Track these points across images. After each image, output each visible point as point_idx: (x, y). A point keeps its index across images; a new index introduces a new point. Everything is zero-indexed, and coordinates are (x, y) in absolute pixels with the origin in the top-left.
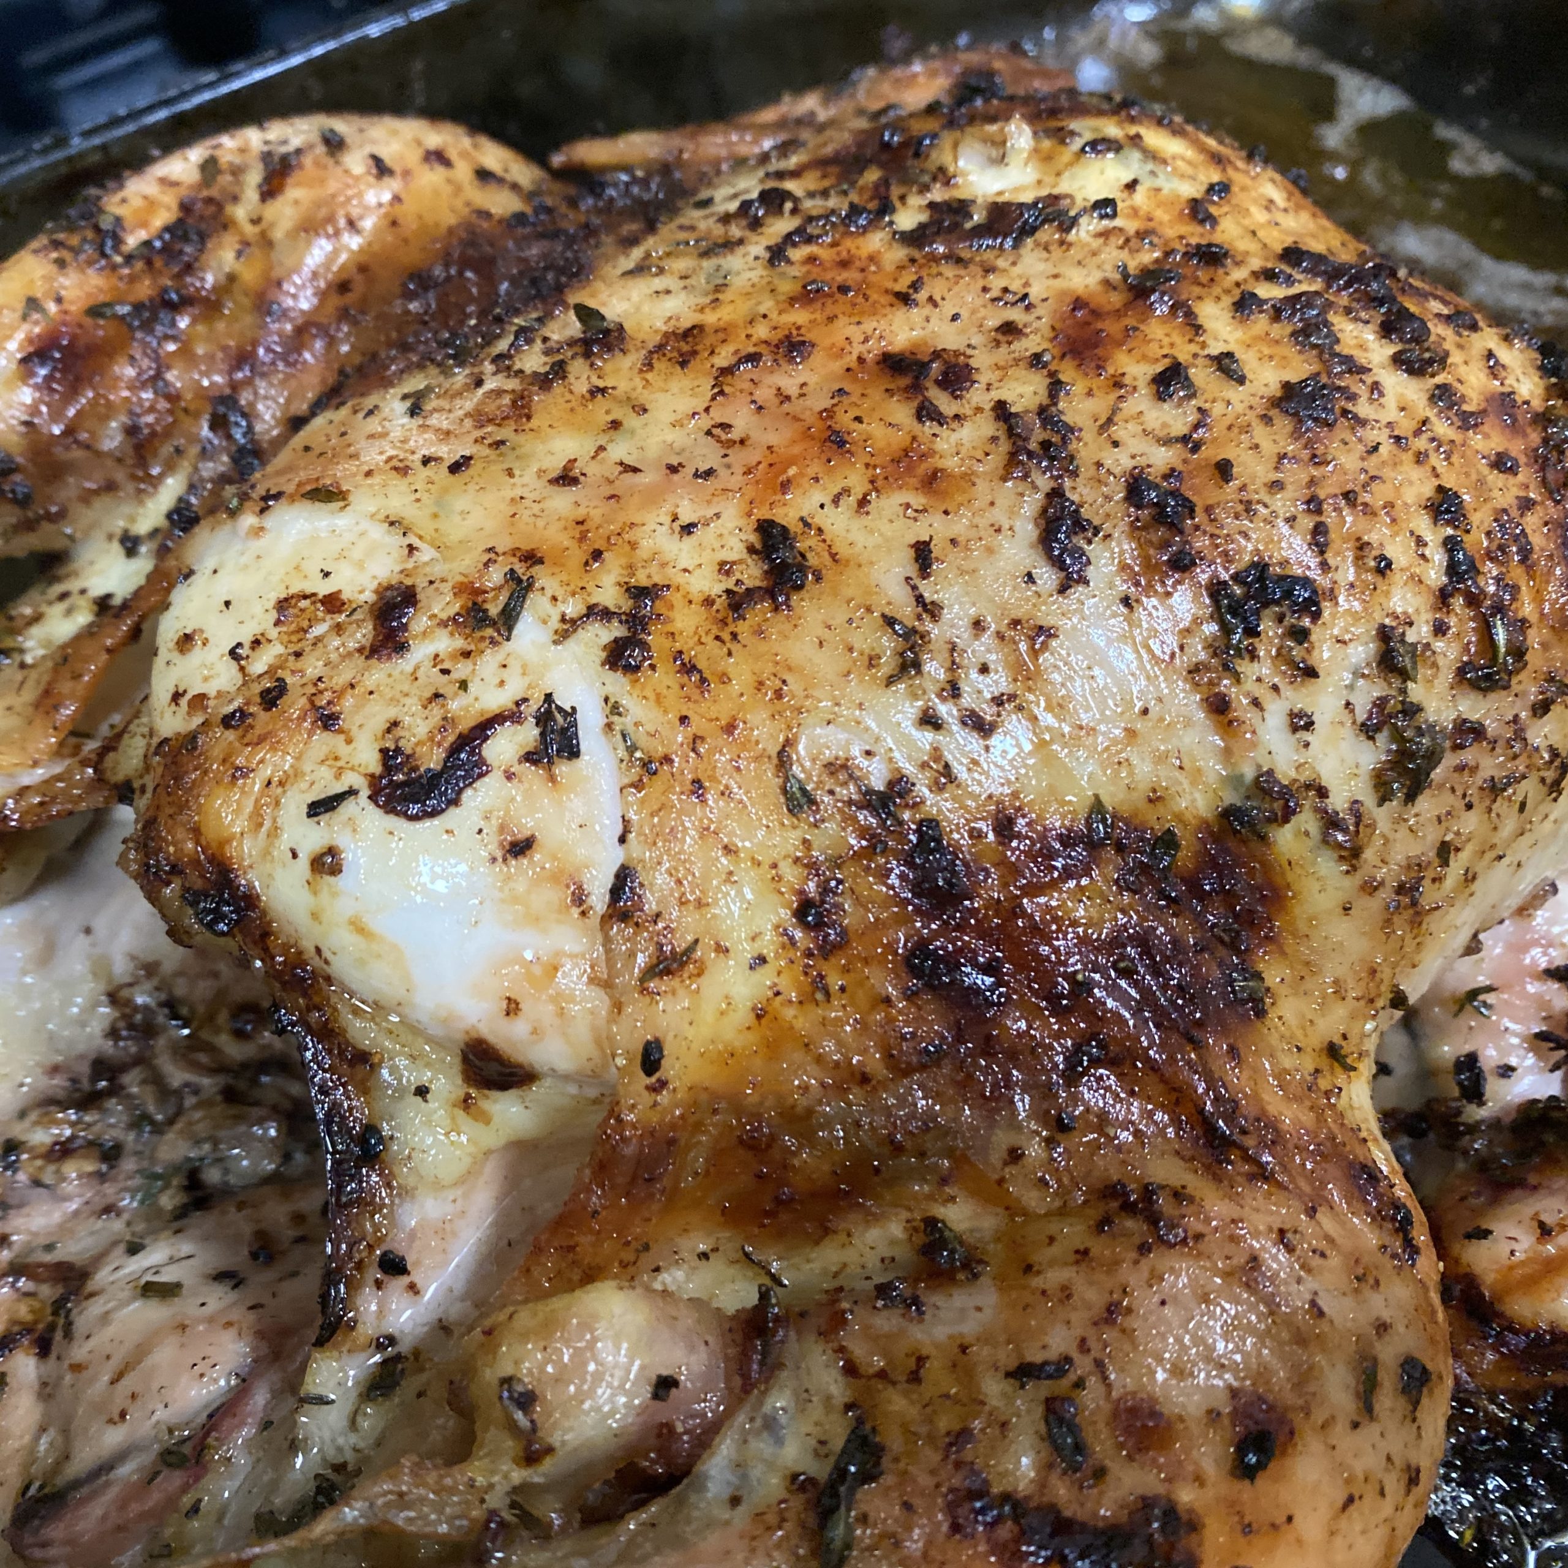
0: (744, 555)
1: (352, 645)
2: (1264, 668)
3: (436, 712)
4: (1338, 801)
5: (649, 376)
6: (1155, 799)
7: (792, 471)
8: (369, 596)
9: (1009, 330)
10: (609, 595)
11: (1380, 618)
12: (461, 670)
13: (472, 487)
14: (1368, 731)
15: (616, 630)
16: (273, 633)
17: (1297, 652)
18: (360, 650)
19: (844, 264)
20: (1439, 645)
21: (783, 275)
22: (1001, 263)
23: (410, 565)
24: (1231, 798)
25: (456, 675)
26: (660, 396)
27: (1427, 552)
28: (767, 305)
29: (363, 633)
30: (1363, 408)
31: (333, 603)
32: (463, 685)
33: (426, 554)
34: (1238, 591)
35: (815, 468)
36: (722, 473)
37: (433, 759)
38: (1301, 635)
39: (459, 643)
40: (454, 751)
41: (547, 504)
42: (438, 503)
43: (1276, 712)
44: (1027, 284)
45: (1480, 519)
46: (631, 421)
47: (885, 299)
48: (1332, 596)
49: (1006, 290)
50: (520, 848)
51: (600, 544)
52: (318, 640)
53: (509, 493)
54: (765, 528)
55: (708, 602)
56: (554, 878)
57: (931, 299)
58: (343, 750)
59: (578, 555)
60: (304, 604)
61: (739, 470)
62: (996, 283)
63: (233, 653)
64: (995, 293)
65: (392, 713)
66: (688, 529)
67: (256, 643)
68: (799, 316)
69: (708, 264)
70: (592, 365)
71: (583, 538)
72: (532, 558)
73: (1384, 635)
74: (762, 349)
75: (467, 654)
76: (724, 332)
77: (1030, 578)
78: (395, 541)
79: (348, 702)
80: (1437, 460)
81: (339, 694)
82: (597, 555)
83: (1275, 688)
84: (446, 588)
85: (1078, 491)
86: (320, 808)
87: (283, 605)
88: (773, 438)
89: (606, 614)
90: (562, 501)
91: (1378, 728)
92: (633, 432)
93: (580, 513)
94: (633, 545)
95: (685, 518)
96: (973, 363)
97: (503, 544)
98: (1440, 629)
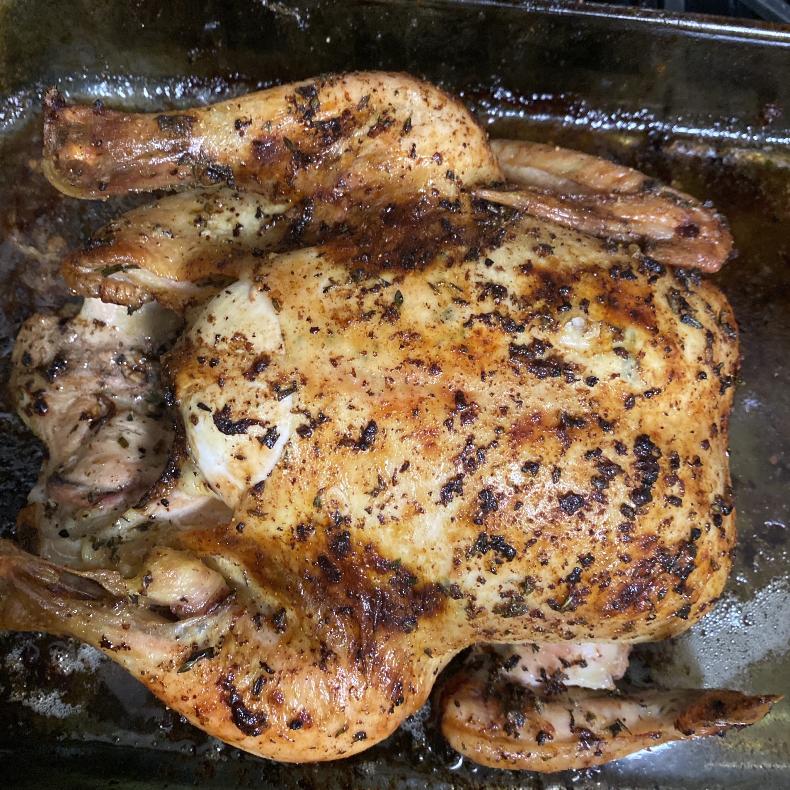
0: (359, 427)
1: (242, 366)
2: (481, 562)
3: (245, 407)
4: (478, 603)
5: (389, 341)
6: (419, 568)
7: (394, 412)
8: (259, 352)
9: (504, 411)
10: (314, 411)
11: (531, 573)
12: (261, 400)
13: (310, 342)
14: (502, 595)
15: (308, 422)
16: (229, 341)
17: (495, 565)
18: (243, 370)
19: (485, 342)
20: (546, 590)
21: (463, 332)
22: (530, 382)
23: (277, 351)
24: (443, 583)
25: (259, 400)
26: (386, 352)
27: (566, 567)
28: (445, 343)
29: (247, 364)
30: (588, 515)
31: (248, 346)
32: (258, 405)
33: (283, 352)
34: (489, 540)
35: (402, 416)
36: (376, 396)
37: (235, 419)
38: (499, 563)
39: (267, 390)
40: (242, 422)
41: (324, 366)
42: (300, 337)
43: (475, 574)
44: (527, 397)
45: (596, 569)
46: (370, 355)
47: (478, 371)
48: (520, 559)
49: (519, 395)
50: (240, 458)
51: (325, 392)
52: (236, 356)
53: (318, 353)
54: (372, 424)
55: (338, 433)
56: (245, 470)
57: (491, 382)
58: (218, 395)
59: (317, 391)
60: (242, 340)
61: (381, 399)
62: (519, 389)
63: (218, 336)
64: (514, 393)
65: (236, 396)
66: (351, 407)
67: (223, 340)
68: (448, 356)
69: (451, 305)
70: (380, 323)
71: (322, 386)
72: (304, 381)
73: (528, 578)
74: (426, 362)
75: (266, 396)
76: (424, 342)
77: (430, 494)
78: (279, 339)
79: (229, 382)
80: (598, 545)
81: (228, 378)
82: (321, 395)
83: (479, 569)
84: (278, 370)
85: (468, 480)
86: (202, 406)
87: (237, 334)
88: (400, 396)
89: (308, 416)
90: (329, 367)
91: (506, 596)
92: (366, 359)
93: (330, 377)
94: (333, 399)
95: (353, 403)
96: (480, 415)
97: (301, 370)
98: (551, 587)
